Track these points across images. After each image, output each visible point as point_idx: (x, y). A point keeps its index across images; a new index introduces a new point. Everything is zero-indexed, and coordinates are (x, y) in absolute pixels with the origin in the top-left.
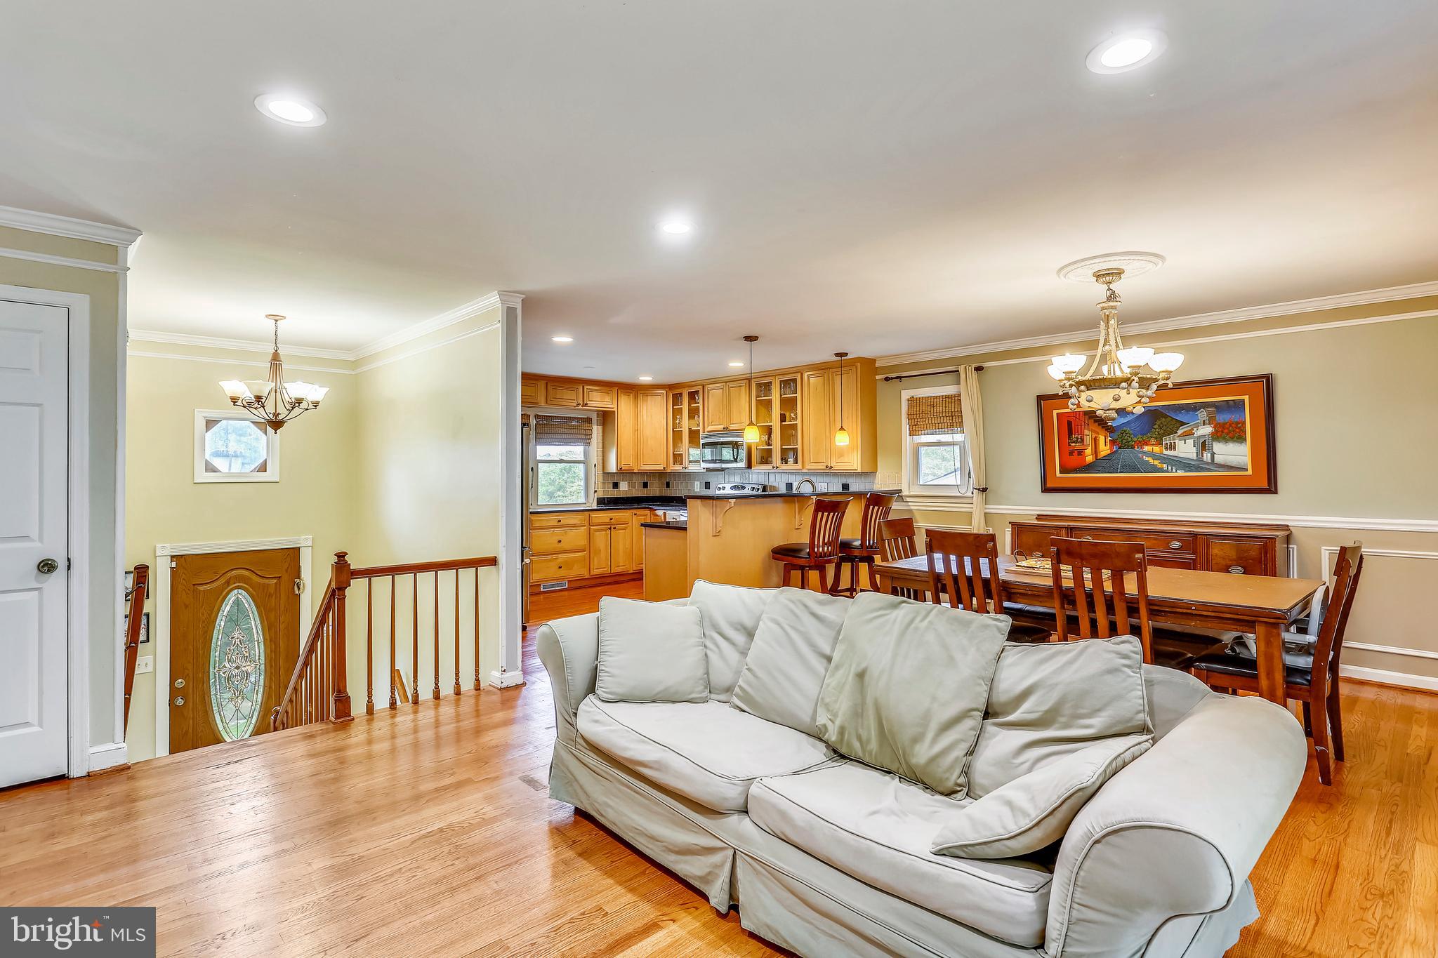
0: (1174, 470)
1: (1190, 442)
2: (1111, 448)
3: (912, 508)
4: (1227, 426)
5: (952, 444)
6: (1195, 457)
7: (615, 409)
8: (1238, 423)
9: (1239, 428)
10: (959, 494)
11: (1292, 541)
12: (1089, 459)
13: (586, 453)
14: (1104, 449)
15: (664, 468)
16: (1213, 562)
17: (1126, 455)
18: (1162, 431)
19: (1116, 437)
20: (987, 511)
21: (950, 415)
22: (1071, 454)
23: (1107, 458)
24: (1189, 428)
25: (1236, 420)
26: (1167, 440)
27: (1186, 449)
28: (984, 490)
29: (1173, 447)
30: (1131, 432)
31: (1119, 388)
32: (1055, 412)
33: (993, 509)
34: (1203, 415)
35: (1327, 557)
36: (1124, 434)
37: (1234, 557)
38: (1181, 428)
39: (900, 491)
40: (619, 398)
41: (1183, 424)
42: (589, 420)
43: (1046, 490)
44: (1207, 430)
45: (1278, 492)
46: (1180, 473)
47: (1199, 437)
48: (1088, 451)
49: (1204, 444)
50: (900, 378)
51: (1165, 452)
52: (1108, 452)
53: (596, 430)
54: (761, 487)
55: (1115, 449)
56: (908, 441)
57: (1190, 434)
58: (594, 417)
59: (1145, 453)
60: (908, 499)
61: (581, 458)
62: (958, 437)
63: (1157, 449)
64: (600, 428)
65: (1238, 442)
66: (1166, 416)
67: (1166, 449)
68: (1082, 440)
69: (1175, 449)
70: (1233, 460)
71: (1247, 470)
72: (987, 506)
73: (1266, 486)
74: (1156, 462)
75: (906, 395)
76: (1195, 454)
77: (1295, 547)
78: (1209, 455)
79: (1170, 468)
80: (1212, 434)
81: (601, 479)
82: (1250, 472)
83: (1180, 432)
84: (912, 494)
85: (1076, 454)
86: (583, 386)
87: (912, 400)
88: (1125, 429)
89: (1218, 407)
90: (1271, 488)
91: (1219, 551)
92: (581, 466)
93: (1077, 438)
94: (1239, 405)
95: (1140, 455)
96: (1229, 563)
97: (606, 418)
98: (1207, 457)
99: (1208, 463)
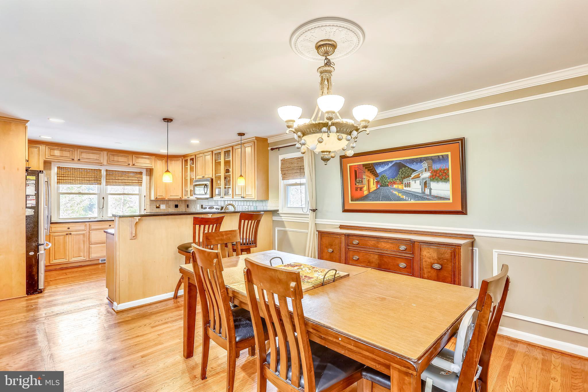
0: (409, 200)
1: (418, 182)
2: (377, 186)
3: (284, 220)
4: (438, 172)
5: (301, 184)
6: (420, 192)
7: (154, 167)
8: (444, 170)
9: (445, 173)
10: (303, 213)
11: (475, 245)
12: (366, 193)
13: (140, 190)
14: (373, 187)
15: (180, 198)
16: (423, 260)
17: (384, 189)
18: (403, 176)
19: (379, 179)
20: (317, 222)
21: (299, 168)
22: (356, 189)
23: (375, 192)
24: (418, 174)
25: (443, 168)
26: (405, 181)
27: (416, 187)
28: (314, 211)
29: (408, 185)
30: (387, 176)
31: (321, 132)
32: (348, 165)
33: (319, 221)
34: (425, 165)
35: (497, 256)
36: (383, 178)
37: (436, 257)
38: (413, 173)
39: (278, 210)
40: (156, 162)
41: (414, 171)
42: (141, 173)
43: (345, 211)
44: (427, 175)
45: (468, 213)
46: (413, 201)
47: (423, 179)
48: (365, 188)
49: (425, 183)
50: (279, 148)
51: (405, 188)
52: (375, 188)
53: (145, 178)
54: (220, 208)
55: (378, 187)
56: (282, 183)
57: (418, 177)
58: (144, 172)
59: (395, 189)
60: (282, 215)
61: (137, 192)
62: (303, 181)
63: (400, 187)
64: (148, 177)
65: (444, 182)
66: (405, 166)
67: (405, 187)
68: (362, 182)
69: (410, 187)
70: (442, 194)
71: (449, 199)
72: (316, 220)
73: (460, 209)
74: (400, 195)
75: (281, 157)
76: (421, 190)
77: (477, 249)
78: (428, 190)
79: (407, 198)
80: (430, 177)
81: (148, 203)
82: (451, 201)
83: (413, 176)
84: (284, 212)
85: (359, 190)
86: (132, 155)
87: (283, 161)
88: (383, 174)
89: (433, 160)
90: (463, 212)
91: (427, 253)
92: (138, 197)
93: (359, 180)
94: (444, 159)
95: (392, 190)
96: (433, 261)
97: (150, 172)
98: (427, 191)
99: (428, 195)
